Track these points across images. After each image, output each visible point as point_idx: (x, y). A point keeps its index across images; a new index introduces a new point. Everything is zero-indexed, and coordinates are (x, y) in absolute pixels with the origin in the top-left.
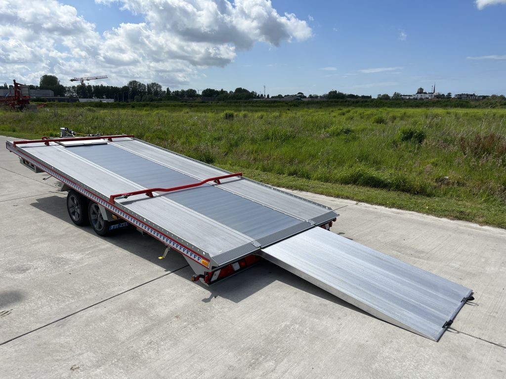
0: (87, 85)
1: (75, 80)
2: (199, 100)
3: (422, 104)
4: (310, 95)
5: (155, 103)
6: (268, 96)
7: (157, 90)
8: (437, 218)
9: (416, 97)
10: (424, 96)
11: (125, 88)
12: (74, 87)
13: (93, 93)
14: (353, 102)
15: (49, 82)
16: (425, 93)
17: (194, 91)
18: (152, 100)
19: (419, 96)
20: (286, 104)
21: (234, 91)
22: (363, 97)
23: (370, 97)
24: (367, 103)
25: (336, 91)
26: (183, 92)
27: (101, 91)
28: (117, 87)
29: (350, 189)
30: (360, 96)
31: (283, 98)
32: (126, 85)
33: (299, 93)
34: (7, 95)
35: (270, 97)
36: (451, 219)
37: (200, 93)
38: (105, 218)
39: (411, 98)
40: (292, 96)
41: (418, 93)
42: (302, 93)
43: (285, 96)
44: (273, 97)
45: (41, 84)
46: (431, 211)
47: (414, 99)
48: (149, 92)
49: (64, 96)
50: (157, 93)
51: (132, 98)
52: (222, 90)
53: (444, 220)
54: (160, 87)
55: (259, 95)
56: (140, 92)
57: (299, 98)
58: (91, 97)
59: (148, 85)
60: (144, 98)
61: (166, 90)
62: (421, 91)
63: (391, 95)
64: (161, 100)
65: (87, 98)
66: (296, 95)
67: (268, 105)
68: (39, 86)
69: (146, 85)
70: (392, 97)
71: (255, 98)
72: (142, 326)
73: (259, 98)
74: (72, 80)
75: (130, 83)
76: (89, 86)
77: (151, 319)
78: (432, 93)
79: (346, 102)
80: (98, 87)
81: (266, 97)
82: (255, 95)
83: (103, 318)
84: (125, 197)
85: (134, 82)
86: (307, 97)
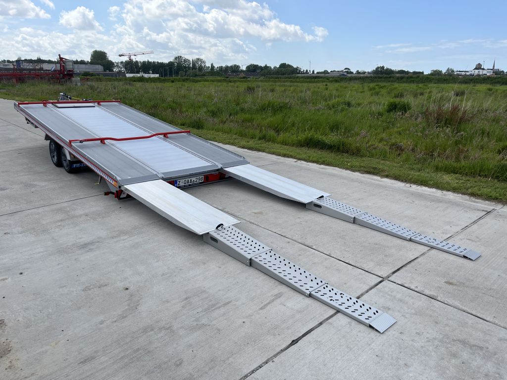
0: (134, 60)
1: (123, 55)
2: (242, 75)
3: (471, 80)
4: (358, 71)
5: (199, 78)
6: (313, 71)
7: (201, 66)
9: (473, 73)
10: (481, 72)
11: (171, 64)
12: (122, 62)
13: (140, 69)
14: (398, 78)
15: (99, 57)
16: (483, 69)
17: (238, 67)
18: (196, 76)
19: (477, 71)
20: (328, 79)
21: (278, 67)
22: (415, 73)
23: (423, 73)
24: (413, 79)
25: (383, 67)
26: (227, 67)
27: (147, 67)
28: (163, 63)
30: (411, 71)
31: (329, 73)
32: (172, 61)
33: (346, 69)
34: (53, 69)
35: (315, 73)
37: (244, 68)
38: (69, 158)
39: (467, 74)
40: (338, 71)
41: (476, 69)
42: (348, 69)
43: (331, 71)
44: (318, 73)
45: (91, 59)
47: (471, 75)
48: (194, 67)
49: (113, 71)
50: (201, 68)
51: (177, 73)
52: (266, 66)
54: (204, 62)
55: (304, 71)
56: (185, 67)
57: (346, 74)
58: (138, 72)
59: (193, 60)
60: (188, 73)
61: (210, 66)
62: (479, 67)
63: (444, 71)
64: (204, 75)
65: (135, 73)
66: (342, 71)
67: (308, 80)
68: (90, 61)
69: (191, 61)
70: (445, 73)
71: (299, 73)
72: (61, 218)
73: (303, 73)
74: (120, 56)
75: (176, 58)
76: (136, 61)
77: (69, 215)
78: (491, 70)
79: (390, 77)
80: (144, 62)
81: (311, 72)
82: (300, 71)
83: (38, 214)
84: (80, 142)
85: (179, 58)
86: (354, 73)
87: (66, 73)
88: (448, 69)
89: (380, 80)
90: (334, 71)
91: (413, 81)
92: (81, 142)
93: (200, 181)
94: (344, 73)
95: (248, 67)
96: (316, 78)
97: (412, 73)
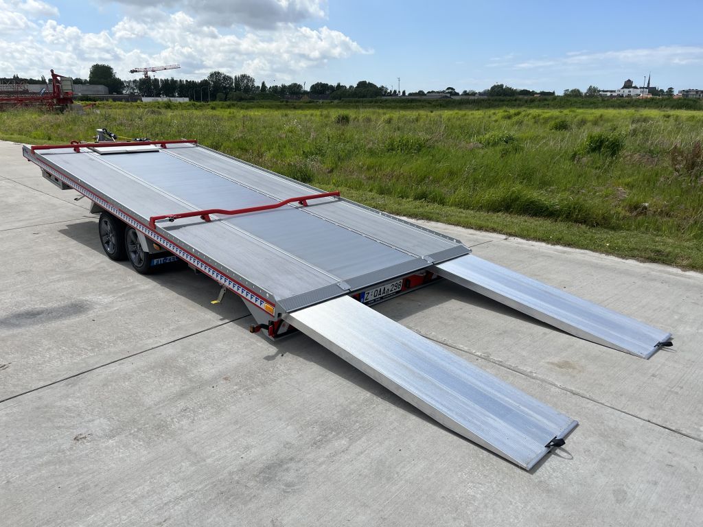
0: (152, 78)
1: (136, 71)
2: (306, 98)
3: (628, 103)
4: (465, 92)
5: (244, 103)
6: (404, 92)
7: (247, 85)
8: (620, 260)
9: (621, 93)
10: (633, 92)
11: (205, 83)
12: (135, 81)
13: (161, 90)
14: (527, 101)
15: (102, 74)
16: (635, 88)
17: (300, 86)
18: (241, 99)
19: (626, 91)
20: (429, 103)
21: (355, 86)
24: (548, 102)
25: (502, 86)
26: (284, 87)
27: (172, 87)
28: (193, 82)
29: (500, 218)
31: (425, 95)
32: (206, 79)
33: (448, 89)
34: (43, 91)
35: (407, 94)
36: (641, 262)
37: (307, 88)
38: (145, 248)
39: (614, 94)
40: (438, 92)
41: (625, 87)
42: (452, 89)
43: (429, 92)
44: (410, 94)
45: (90, 77)
46: (613, 251)
47: (619, 95)
48: (238, 87)
49: (122, 93)
50: (247, 89)
51: (214, 96)
52: (339, 85)
53: (631, 263)
54: (253, 81)
55: (391, 91)
56: (225, 88)
57: (449, 95)
58: (158, 95)
59: (236, 77)
60: (230, 96)
61: (261, 86)
62: (628, 85)
63: (584, 90)
64: (252, 98)
65: (153, 96)
66: (444, 92)
67: (402, 104)
68: (88, 79)
69: (234, 78)
70: (585, 94)
71: (384, 95)
72: (177, 388)
73: (391, 95)
74: (132, 72)
75: (212, 75)
76: (156, 79)
77: (191, 380)
78: (646, 88)
79: (516, 100)
80: (167, 81)
81: (401, 94)
82: (386, 92)
83: (127, 377)
84: (170, 220)
85: (217, 74)
86: (460, 94)
87: (62, 96)
88: (590, 89)
89: (501, 103)
90: (433, 92)
91: (548, 105)
92: (172, 219)
93: (398, 290)
94: (447, 95)
95: (313, 87)
96: (411, 102)
97: (539, 94)
